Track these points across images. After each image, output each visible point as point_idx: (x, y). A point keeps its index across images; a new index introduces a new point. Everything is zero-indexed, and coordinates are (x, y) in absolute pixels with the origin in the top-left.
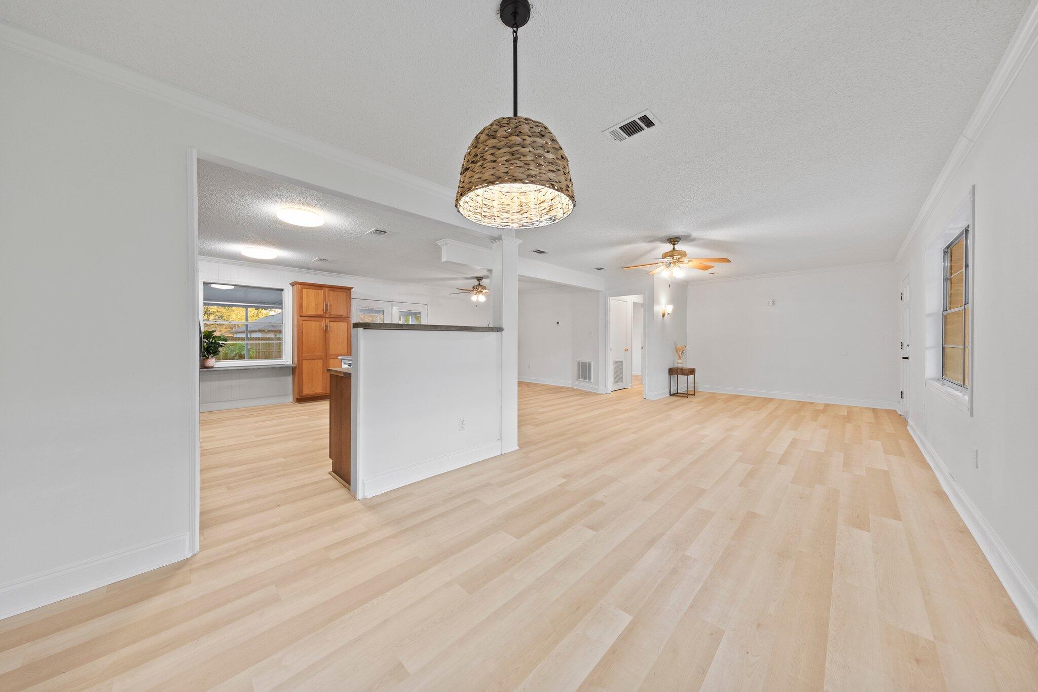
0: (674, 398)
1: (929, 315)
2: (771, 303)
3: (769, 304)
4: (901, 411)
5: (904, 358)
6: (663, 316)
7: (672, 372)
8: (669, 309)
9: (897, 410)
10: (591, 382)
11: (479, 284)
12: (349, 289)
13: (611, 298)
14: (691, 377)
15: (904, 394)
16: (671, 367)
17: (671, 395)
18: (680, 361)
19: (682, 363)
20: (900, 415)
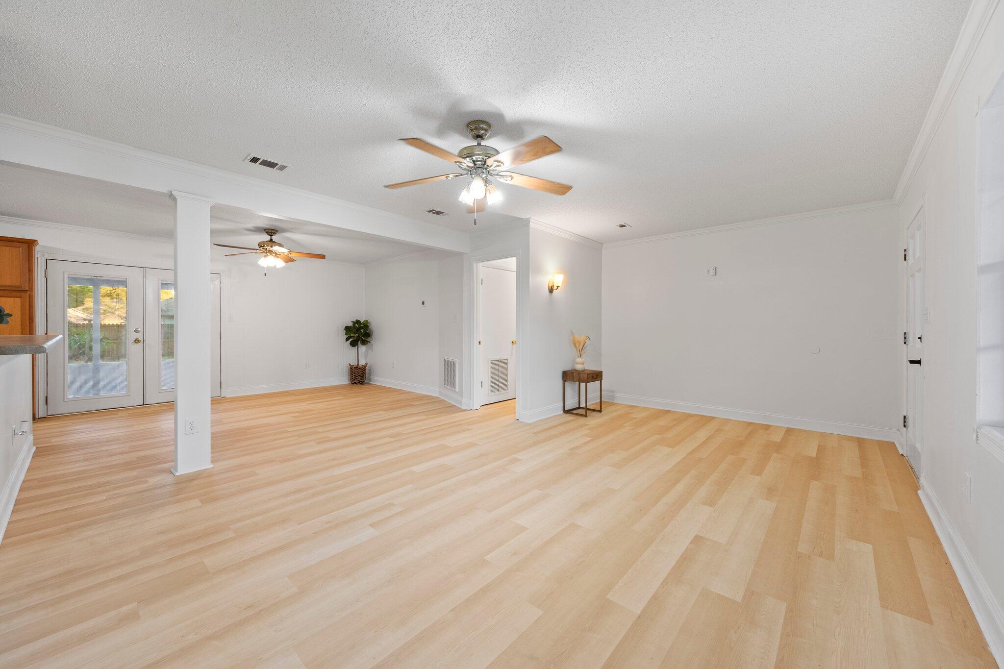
0: (569, 417)
1: (984, 269)
2: (712, 271)
3: (708, 273)
4: (903, 449)
5: (912, 362)
6: (551, 290)
7: (567, 376)
8: (560, 280)
9: (895, 442)
10: (455, 391)
11: (271, 240)
12: (30, 244)
13: (481, 265)
14: (593, 386)
15: (910, 421)
16: (568, 368)
17: (566, 412)
18: (579, 360)
19: (583, 364)
20: (902, 455)
